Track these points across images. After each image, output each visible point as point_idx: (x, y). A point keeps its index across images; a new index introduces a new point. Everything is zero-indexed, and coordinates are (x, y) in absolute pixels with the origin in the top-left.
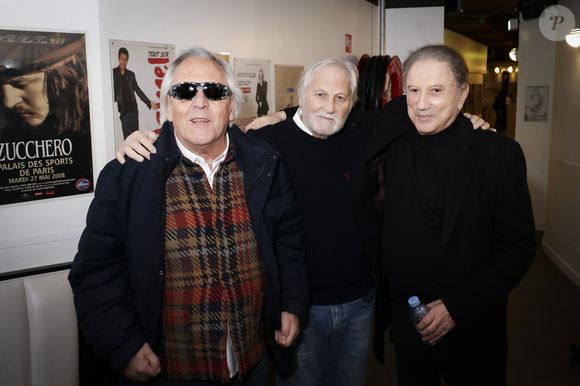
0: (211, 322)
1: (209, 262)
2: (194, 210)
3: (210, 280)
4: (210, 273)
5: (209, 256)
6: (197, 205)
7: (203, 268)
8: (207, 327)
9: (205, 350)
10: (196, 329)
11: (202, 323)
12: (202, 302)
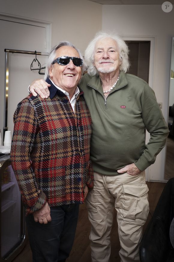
0: (75, 174)
1: (74, 144)
2: (67, 118)
3: (74, 153)
4: (75, 149)
5: (74, 141)
6: (68, 116)
7: (72, 147)
8: (73, 177)
9: (71, 189)
10: (68, 177)
11: (71, 174)
12: (71, 164)
